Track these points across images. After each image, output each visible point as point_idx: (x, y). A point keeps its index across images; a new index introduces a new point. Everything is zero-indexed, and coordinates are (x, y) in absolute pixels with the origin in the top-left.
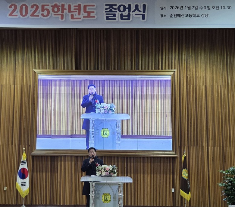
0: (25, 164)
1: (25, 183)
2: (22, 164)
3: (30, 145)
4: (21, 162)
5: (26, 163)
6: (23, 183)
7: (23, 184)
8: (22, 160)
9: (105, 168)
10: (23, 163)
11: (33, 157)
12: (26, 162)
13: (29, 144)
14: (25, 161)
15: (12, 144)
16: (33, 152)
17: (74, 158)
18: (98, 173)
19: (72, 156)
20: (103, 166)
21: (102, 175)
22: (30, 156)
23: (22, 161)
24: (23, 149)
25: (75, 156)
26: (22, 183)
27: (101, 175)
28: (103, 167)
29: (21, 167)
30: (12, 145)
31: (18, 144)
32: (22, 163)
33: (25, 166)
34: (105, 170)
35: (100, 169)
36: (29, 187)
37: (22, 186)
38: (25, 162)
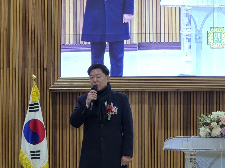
0: (38, 110)
1: (39, 151)
2: (30, 111)
3: (46, 69)
4: (29, 106)
5: (40, 109)
6: (34, 152)
7: (34, 155)
8: (30, 103)
9: (219, 119)
10: (34, 108)
11: (55, 94)
12: (39, 105)
13: (45, 67)
14: (37, 104)
15: (8, 66)
16: (54, 83)
17: (147, 96)
18: (203, 131)
19: (141, 92)
20: (215, 114)
21: (212, 134)
22: (48, 93)
23: (31, 105)
24: (31, 78)
25: (149, 92)
26: (31, 152)
27: (210, 136)
28: (214, 117)
29: (29, 116)
30: (8, 69)
31: (21, 67)
32: (30, 108)
33: (38, 116)
34: (220, 123)
35: (208, 121)
36: (47, 160)
37: (32, 158)
38: (38, 107)
